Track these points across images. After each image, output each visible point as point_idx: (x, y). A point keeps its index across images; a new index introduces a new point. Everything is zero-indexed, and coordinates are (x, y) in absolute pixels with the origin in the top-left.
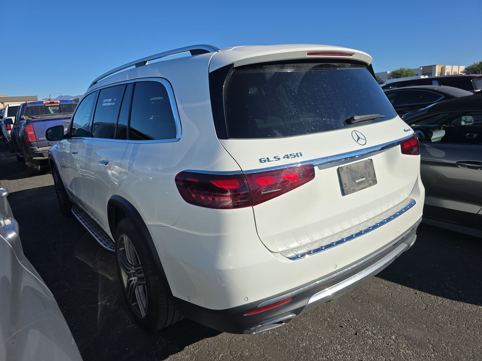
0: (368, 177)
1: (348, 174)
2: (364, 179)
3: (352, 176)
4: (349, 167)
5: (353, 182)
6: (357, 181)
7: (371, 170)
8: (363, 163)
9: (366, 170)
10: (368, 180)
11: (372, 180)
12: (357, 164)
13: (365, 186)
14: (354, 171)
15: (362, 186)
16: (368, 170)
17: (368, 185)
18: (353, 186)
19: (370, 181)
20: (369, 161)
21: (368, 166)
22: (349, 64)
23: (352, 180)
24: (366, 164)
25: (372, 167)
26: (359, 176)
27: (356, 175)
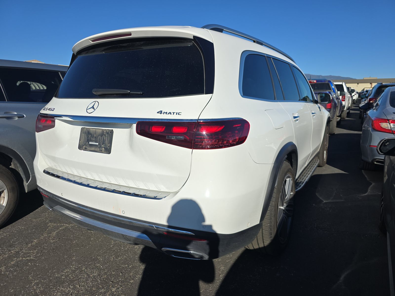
0: (102, 144)
1: (85, 135)
2: (97, 144)
3: (88, 137)
5: (87, 142)
6: (90, 143)
7: (106, 140)
8: (101, 131)
9: (102, 137)
10: (101, 146)
11: (104, 148)
12: (95, 129)
13: (96, 150)
14: (91, 134)
15: (93, 149)
16: (104, 138)
18: (86, 145)
19: (102, 148)
20: (108, 131)
21: (105, 135)
22: (142, 43)
23: (86, 140)
24: (103, 132)
25: (109, 137)
26: (93, 140)
27: (91, 138)
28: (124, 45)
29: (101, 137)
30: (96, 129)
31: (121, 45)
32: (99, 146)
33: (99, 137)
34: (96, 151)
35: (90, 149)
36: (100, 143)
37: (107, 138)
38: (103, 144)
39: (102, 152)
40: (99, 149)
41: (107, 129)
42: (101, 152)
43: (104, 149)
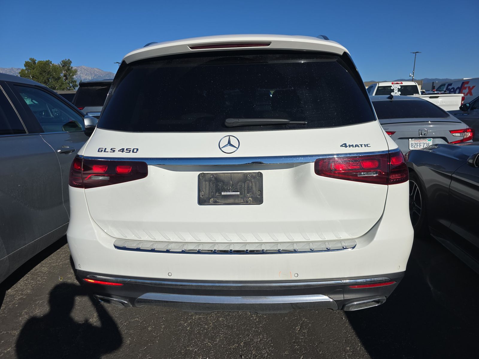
0: (246, 193)
1: (211, 183)
2: (238, 193)
3: (217, 186)
4: (215, 175)
5: (217, 193)
6: (223, 193)
7: (254, 187)
8: (241, 175)
9: (245, 184)
10: (245, 196)
11: (252, 197)
13: (237, 201)
14: (222, 181)
15: (231, 201)
16: (248, 185)
17: (242, 201)
18: (216, 198)
19: (248, 198)
20: (254, 175)
21: (250, 181)
22: (278, 56)
23: (214, 191)
24: (247, 177)
25: (257, 182)
26: (229, 188)
27: (224, 186)
28: (247, 57)
29: (243, 184)
30: (232, 174)
31: (242, 56)
32: (241, 196)
33: (239, 184)
34: (236, 203)
35: (225, 202)
36: (243, 192)
37: (253, 184)
38: (248, 193)
39: (249, 203)
40: (243, 200)
41: (253, 173)
42: (247, 203)
43: (253, 199)
